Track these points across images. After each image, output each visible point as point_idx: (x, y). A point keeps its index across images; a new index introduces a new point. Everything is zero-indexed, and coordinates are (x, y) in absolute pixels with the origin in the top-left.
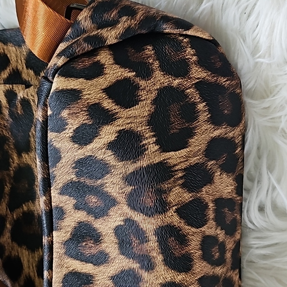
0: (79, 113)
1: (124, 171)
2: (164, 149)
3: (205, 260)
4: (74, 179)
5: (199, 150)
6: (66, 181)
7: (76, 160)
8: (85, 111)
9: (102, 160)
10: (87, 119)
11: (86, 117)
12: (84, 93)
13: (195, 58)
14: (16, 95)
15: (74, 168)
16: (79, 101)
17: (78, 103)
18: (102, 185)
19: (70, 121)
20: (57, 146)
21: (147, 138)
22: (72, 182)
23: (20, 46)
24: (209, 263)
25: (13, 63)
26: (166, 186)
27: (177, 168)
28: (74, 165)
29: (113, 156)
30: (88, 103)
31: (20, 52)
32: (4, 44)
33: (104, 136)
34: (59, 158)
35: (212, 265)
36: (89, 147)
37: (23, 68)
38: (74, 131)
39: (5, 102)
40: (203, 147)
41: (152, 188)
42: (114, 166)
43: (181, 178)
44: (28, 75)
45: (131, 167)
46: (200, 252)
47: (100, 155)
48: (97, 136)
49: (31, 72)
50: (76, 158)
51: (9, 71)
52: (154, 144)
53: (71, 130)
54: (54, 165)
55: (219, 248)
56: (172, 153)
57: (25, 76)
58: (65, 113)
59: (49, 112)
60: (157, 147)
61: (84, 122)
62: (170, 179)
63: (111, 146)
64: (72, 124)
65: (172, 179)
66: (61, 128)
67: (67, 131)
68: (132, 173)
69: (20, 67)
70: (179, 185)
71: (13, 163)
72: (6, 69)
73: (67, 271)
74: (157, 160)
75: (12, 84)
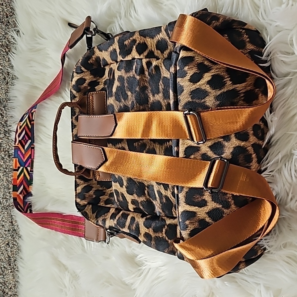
0: (193, 67)
1: (215, 94)
2: (234, 83)
3: (255, 136)
4: (190, 101)
5: (251, 83)
6: (186, 101)
7: (191, 91)
8: (196, 66)
9: (204, 90)
10: (197, 70)
11: (196, 70)
12: (196, 58)
13: (248, 39)
14: (152, 64)
15: (190, 95)
16: (193, 62)
17: (192, 63)
18: (205, 102)
19: (188, 72)
20: (182, 85)
21: (226, 78)
22: (189, 102)
23: (153, 38)
24: (256, 137)
25: (149, 48)
26: (236, 100)
27: (241, 92)
28: (190, 93)
29: (210, 88)
30: (197, 63)
31: (153, 41)
32: (144, 37)
33: (205, 78)
34: (183, 90)
35: (258, 139)
36: (198, 84)
37: (155, 50)
38: (191, 76)
39: (146, 67)
40: (253, 82)
41: (229, 102)
42: (210, 92)
43: (243, 97)
44: (158, 53)
45: (219, 93)
46: (252, 132)
47: (203, 88)
48: (202, 78)
49: (159, 52)
50: (192, 89)
51: (147, 52)
52: (229, 81)
53: (189, 76)
54: (180, 94)
55: (261, 131)
56: (238, 85)
57: (156, 54)
58: (186, 68)
59: (178, 68)
60: (231, 82)
61: (196, 72)
62: (237, 97)
63: (209, 83)
64: (189, 73)
65: (239, 97)
66: (184, 75)
67: (187, 77)
68: (219, 95)
69: (153, 49)
70: (242, 100)
71: (150, 100)
72: (146, 50)
73: (187, 146)
74: (231, 88)
75: (150, 58)
